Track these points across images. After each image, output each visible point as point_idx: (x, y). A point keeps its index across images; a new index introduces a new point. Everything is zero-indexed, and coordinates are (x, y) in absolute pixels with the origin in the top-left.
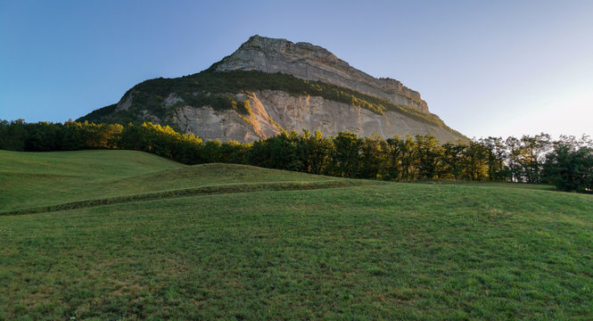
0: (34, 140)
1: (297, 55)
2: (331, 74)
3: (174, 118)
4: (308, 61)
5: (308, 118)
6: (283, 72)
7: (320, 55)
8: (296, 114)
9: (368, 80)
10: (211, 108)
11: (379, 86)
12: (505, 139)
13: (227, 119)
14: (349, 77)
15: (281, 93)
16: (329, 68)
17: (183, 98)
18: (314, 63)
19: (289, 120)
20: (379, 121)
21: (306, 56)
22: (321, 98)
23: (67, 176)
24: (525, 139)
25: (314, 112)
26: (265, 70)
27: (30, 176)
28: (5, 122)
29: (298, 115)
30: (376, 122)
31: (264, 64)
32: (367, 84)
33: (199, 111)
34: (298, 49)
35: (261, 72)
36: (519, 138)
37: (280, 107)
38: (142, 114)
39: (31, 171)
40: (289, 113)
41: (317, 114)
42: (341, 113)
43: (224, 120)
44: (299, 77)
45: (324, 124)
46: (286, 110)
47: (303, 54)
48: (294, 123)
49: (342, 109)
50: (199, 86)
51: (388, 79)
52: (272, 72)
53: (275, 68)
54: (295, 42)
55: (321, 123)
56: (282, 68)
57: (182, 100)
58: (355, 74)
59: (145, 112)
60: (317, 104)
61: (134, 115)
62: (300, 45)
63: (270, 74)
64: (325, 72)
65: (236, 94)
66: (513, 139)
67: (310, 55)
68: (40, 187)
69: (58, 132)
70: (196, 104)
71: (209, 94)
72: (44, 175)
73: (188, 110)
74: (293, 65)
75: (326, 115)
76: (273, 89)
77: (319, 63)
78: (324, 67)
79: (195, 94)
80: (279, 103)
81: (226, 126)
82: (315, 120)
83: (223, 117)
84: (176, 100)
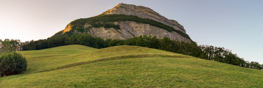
0: (38, 46)
1: (138, 10)
2: (152, 17)
3: (88, 32)
4: (143, 12)
5: (143, 31)
6: (133, 15)
7: (148, 10)
8: (139, 30)
9: (166, 20)
10: (104, 28)
11: (170, 22)
12: (214, 47)
13: (110, 31)
14: (159, 18)
15: (133, 22)
16: (151, 15)
17: (92, 25)
18: (146, 13)
19: (136, 32)
20: (170, 34)
21: (142, 10)
22: (149, 25)
23: (56, 56)
24: (219, 48)
25: (146, 30)
26: (125, 14)
27: (43, 57)
28: (28, 41)
29: (140, 30)
30: (169, 35)
31: (125, 12)
32: (166, 21)
33: (98, 29)
34: (138, 8)
35: (124, 15)
36: (218, 48)
37: (132, 27)
38: (74, 32)
39: (43, 55)
40: (136, 29)
41: (147, 30)
42: (156, 30)
43: (109, 32)
44: (140, 17)
45: (150, 34)
46: (135, 28)
47: (141, 9)
48: (138, 33)
49: (157, 29)
50: (98, 20)
51: (173, 20)
52: (128, 15)
53: (129, 14)
54: (137, 6)
55: (149, 34)
56: (132, 14)
57: (91, 26)
58: (161, 17)
59: (75, 31)
60: (147, 27)
61: (71, 32)
62: (140, 7)
63: (128, 16)
64: (150, 16)
65: (114, 22)
66: (217, 48)
67: (144, 10)
68: (48, 60)
69: (46, 42)
70: (97, 26)
71: (102, 23)
72: (48, 56)
73: (94, 29)
74: (137, 13)
75: (151, 31)
76: (129, 20)
77: (148, 13)
78: (149, 14)
79: (96, 23)
80: (132, 26)
81: (110, 34)
82: (146, 32)
83: (108, 31)
84: (88, 26)
